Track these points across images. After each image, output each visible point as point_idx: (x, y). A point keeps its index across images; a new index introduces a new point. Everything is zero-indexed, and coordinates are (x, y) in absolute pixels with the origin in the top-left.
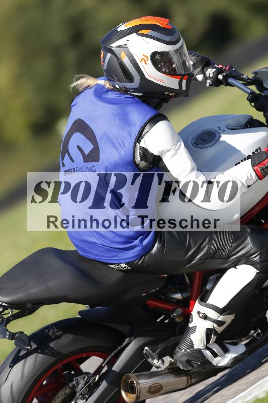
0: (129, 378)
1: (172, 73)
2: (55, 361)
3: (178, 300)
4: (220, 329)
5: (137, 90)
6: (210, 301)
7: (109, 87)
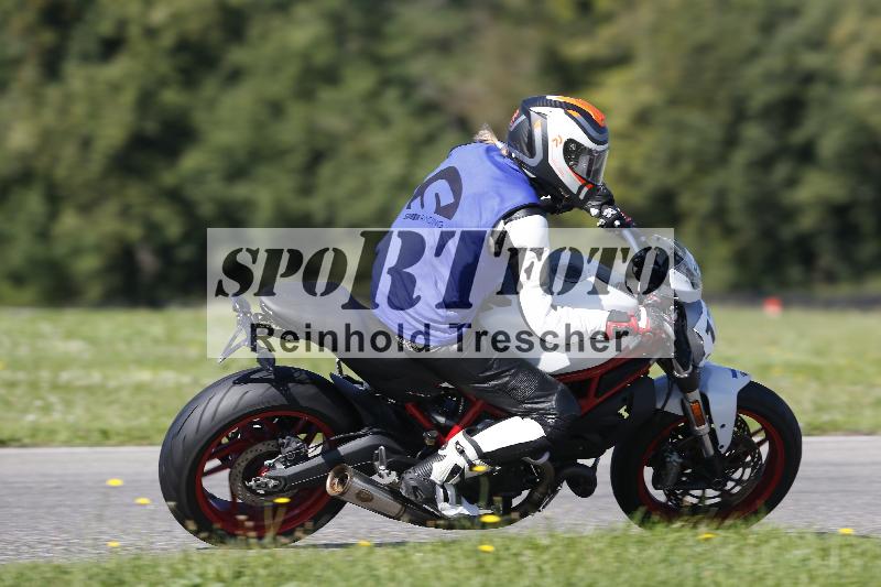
0: (346, 469)
3: (439, 424)
4: (468, 474)
5: (532, 169)
6: (476, 438)
7: (504, 152)
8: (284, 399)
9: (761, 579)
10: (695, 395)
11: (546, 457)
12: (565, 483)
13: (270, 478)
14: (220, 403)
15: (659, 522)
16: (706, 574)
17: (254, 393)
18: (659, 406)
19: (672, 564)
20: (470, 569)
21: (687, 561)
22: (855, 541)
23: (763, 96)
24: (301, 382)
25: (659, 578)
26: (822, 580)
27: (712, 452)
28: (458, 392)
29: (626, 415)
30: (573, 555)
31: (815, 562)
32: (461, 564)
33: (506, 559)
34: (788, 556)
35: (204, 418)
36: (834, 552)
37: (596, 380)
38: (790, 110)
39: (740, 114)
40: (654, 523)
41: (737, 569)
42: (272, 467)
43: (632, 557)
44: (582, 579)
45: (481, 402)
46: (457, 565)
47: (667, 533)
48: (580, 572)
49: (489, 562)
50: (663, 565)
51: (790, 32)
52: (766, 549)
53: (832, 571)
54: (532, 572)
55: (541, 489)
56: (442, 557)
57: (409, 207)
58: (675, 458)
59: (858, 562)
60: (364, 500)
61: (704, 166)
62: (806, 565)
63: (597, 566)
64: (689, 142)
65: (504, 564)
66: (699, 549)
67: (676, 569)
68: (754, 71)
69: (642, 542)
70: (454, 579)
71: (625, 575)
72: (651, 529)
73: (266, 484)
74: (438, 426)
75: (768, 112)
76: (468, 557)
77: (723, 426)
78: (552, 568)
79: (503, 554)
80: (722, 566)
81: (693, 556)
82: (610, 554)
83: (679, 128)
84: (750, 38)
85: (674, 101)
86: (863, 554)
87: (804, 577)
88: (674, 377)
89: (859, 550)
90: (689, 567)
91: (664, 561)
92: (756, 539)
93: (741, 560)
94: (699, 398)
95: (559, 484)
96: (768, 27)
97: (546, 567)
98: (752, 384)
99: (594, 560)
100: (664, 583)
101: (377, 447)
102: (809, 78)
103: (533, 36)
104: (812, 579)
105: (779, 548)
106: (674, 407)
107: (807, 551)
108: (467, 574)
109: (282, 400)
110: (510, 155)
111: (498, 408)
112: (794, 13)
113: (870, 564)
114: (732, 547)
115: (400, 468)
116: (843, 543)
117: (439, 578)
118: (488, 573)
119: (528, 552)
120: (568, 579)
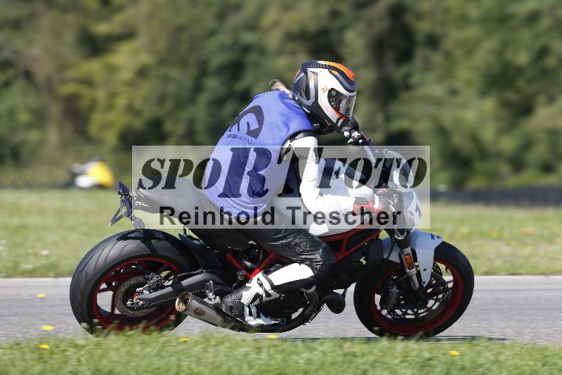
0: (187, 294)
1: (337, 109)
2: (149, 254)
3: (246, 267)
4: (265, 299)
5: (308, 107)
6: (270, 276)
7: (291, 96)
8: (148, 250)
9: (218, 367)
10: (408, 250)
11: (314, 288)
12: (325, 305)
13: (140, 299)
14: (110, 251)
15: (154, 331)
16: (184, 364)
17: (131, 246)
18: (385, 257)
19: (163, 357)
20: (33, 360)
21: (172, 356)
22: (277, 343)
23: (218, 60)
24: (159, 239)
25: (155, 366)
26: (256, 368)
27: (418, 286)
28: (259, 247)
29: (364, 262)
30: (99, 351)
31: (253, 356)
32: (28, 356)
33: (57, 354)
34: (236, 353)
35: (99, 262)
36: (265, 350)
37: (346, 240)
38: (235, 69)
39: (203, 72)
40: (152, 331)
41: (204, 361)
42: (141, 293)
43: (137, 353)
44: (105, 367)
45: (273, 254)
46: (26, 357)
47: (160, 337)
48: (104, 362)
49: (46, 356)
50: (157, 358)
51: (235, 20)
52: (222, 348)
53: (263, 362)
54: (74, 362)
55: (310, 308)
56: (16, 352)
57: (230, 130)
58: (395, 290)
59: (279, 357)
60: (199, 314)
61: (180, 104)
62: (246, 358)
63: (115, 359)
64: (171, 89)
65: (56, 356)
66: (179, 348)
67: (165, 361)
68: (213, 44)
69: (144, 343)
70: (23, 366)
71: (133, 364)
72: (149, 334)
73: (137, 303)
74: (246, 268)
75: (221, 70)
76: (32, 352)
77: (425, 270)
78: (87, 360)
79: (55, 350)
80: (194, 359)
81: (176, 353)
82: (123, 351)
83: (165, 79)
84: (210, 22)
85: (162, 62)
86: (283, 351)
87: (245, 366)
88: (395, 238)
89: (279, 349)
90: (173, 359)
91: (157, 355)
92: (216, 342)
93: (206, 355)
94: (410, 252)
95: (321, 305)
96: (221, 16)
97: (82, 359)
98: (443, 243)
99: (112, 354)
100: (158, 369)
101: (208, 281)
102: (247, 49)
103: (72, 19)
104: (251, 367)
105: (230, 347)
106: (394, 257)
107: (248, 349)
108: (32, 363)
109: (147, 251)
110: (294, 99)
111: (284, 257)
112: (238, 7)
113: (287, 358)
114: (200, 346)
115: (222, 294)
116: (271, 344)
117: (14, 366)
118: (45, 362)
119: (70, 349)
120: (96, 367)
